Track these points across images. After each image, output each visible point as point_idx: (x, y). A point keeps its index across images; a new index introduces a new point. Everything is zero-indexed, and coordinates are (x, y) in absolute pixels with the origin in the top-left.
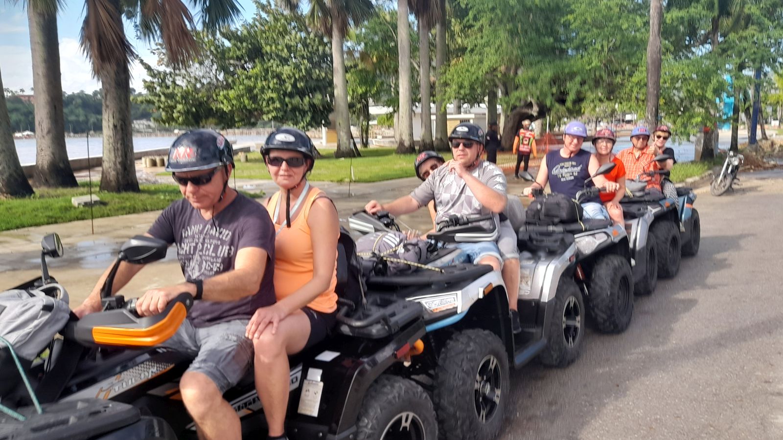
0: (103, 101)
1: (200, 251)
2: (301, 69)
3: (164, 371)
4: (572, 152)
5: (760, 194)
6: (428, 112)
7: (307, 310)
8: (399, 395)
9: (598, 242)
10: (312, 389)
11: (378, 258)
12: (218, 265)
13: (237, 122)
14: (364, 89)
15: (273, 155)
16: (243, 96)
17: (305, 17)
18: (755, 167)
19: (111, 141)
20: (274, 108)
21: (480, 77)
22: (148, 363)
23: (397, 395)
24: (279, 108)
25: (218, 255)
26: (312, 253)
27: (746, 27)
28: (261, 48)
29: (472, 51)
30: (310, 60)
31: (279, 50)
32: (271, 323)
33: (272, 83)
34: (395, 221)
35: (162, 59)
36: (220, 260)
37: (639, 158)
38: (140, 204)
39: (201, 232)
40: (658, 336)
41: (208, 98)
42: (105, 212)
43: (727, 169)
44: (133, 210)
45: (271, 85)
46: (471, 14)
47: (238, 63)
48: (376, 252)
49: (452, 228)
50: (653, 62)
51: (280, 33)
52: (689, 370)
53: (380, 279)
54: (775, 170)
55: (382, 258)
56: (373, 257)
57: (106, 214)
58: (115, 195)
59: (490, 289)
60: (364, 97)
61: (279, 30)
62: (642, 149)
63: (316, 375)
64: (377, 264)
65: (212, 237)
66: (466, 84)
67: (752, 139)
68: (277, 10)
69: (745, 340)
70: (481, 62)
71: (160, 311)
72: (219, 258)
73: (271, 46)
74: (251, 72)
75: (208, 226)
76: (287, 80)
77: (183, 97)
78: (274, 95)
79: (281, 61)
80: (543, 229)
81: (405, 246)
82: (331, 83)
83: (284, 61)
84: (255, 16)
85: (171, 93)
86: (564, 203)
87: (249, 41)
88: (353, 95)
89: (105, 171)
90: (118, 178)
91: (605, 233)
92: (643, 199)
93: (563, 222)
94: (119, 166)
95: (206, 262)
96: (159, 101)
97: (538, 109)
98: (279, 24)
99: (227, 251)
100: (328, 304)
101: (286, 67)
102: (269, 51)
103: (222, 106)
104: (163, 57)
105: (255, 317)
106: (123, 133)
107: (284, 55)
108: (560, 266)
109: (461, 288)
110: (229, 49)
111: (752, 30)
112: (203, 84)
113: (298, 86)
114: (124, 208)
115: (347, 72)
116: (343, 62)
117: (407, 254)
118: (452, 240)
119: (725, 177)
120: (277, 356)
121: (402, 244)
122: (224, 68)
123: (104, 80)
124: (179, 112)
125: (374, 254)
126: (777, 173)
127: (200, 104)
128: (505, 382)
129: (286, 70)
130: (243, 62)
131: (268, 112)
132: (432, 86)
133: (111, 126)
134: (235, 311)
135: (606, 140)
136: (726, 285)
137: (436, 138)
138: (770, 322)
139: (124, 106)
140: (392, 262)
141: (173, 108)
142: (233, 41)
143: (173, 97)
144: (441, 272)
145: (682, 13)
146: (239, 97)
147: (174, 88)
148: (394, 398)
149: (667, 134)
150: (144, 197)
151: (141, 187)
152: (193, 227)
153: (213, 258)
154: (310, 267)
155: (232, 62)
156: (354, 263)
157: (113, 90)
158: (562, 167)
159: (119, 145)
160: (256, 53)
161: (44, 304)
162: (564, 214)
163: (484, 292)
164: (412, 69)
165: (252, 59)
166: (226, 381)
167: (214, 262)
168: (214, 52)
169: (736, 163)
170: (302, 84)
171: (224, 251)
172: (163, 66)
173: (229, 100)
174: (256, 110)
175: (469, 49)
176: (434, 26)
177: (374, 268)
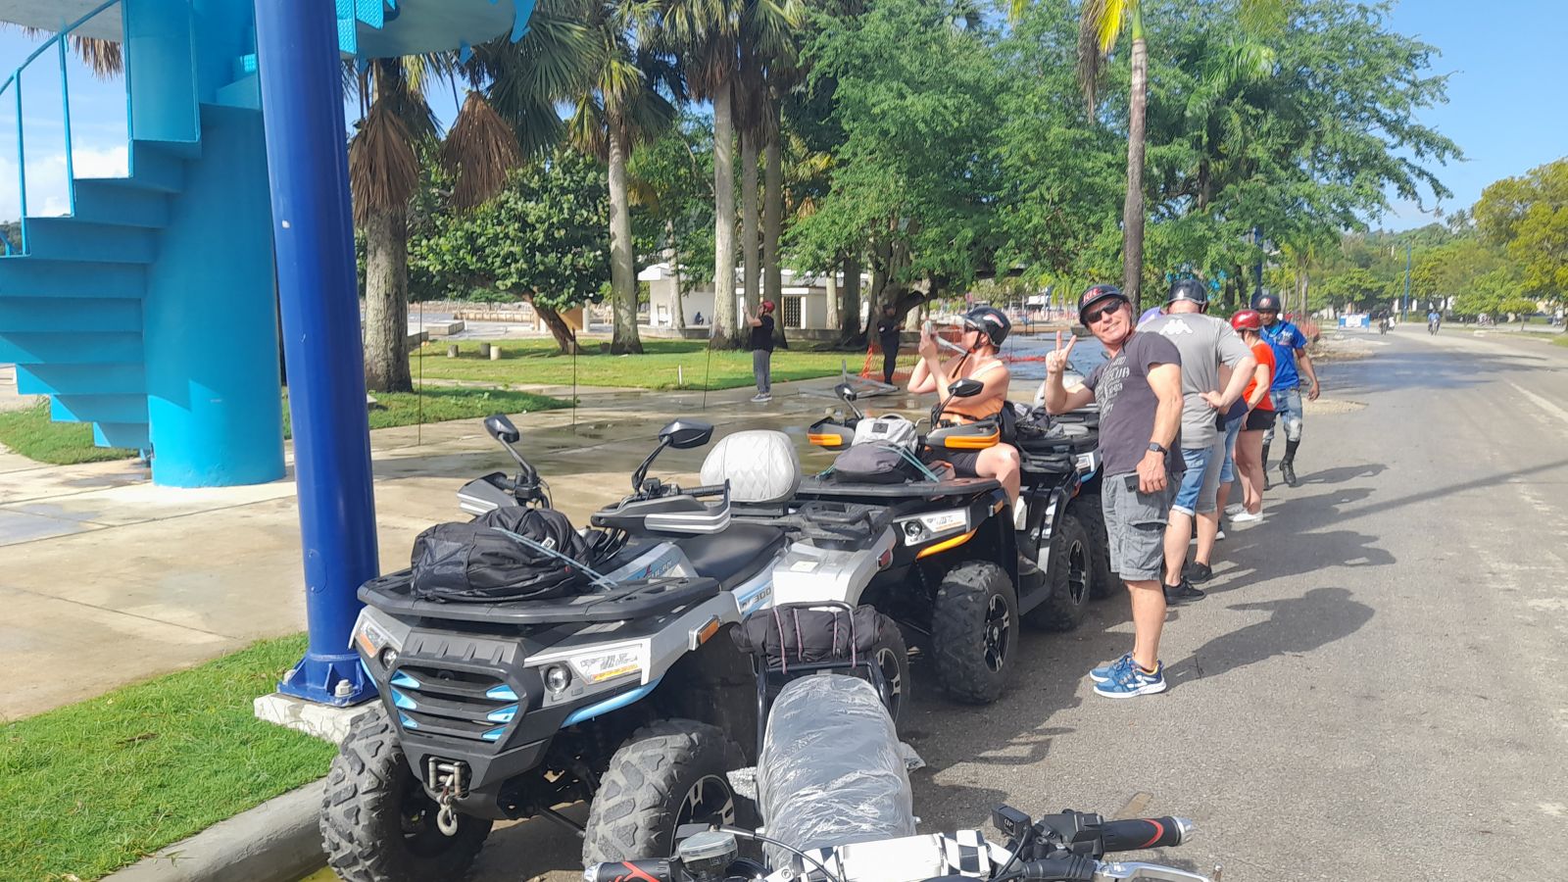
82: (606, 232)
101: (532, 205)
113: (556, 235)
129: (536, 209)
145: (1163, 150)
176: (763, 149)
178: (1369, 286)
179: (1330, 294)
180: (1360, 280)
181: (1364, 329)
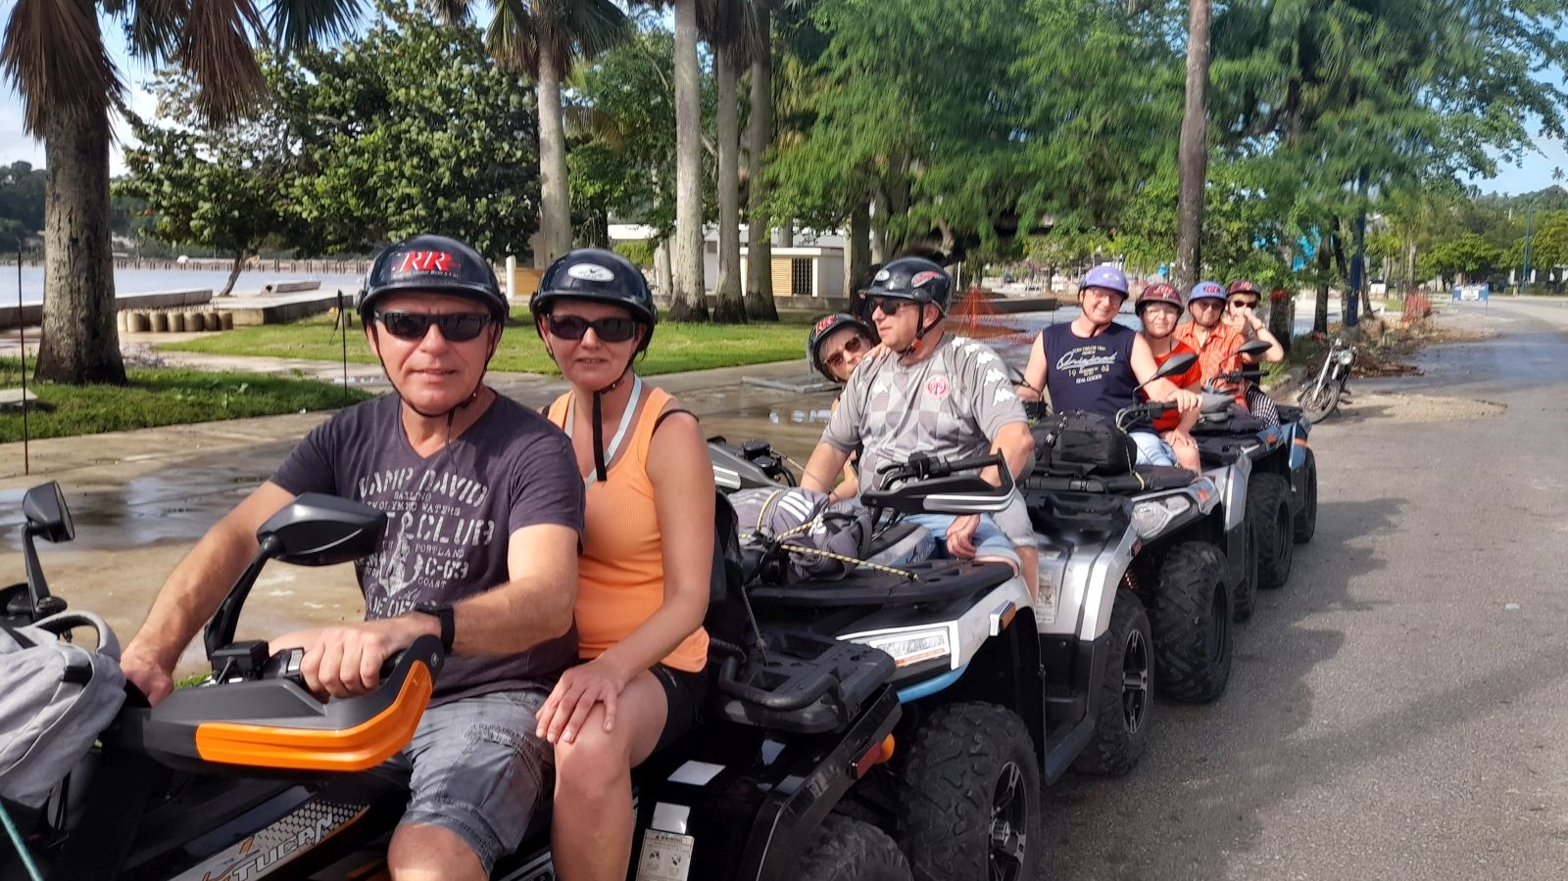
0: (48, 185)
1: (407, 531)
2: (473, 139)
3: (349, 822)
4: (1098, 326)
5: (1390, 421)
6: (733, 240)
7: (659, 670)
8: (857, 859)
9: (1171, 515)
10: (666, 853)
11: (768, 546)
12: (457, 565)
13: (330, 243)
14: (598, 187)
15: (559, 313)
16: (343, 190)
17: (481, 32)
18: (1366, 369)
19: (64, 272)
20: (412, 216)
21: (844, 176)
22: (313, 806)
23: (852, 861)
24: (424, 218)
25: (457, 541)
26: (659, 540)
27: (1352, 101)
28: (386, 92)
29: (829, 119)
30: (491, 121)
31: (424, 98)
32: (599, 702)
33: (409, 164)
34: (784, 463)
35: (167, 105)
36: (460, 554)
37: (1205, 345)
38: (129, 410)
39: (411, 486)
40: (1290, 710)
41: (268, 193)
42: (51, 424)
43: (1330, 371)
44: (114, 424)
45: (407, 171)
46: (834, 47)
47: (334, 121)
48: (765, 531)
49: (914, 482)
50: (1192, 160)
51: (425, 63)
52: (1374, 784)
53: (775, 592)
54: (1404, 376)
55: (779, 544)
56: (757, 542)
57: (51, 432)
58: (73, 390)
59: (1011, 615)
60: (599, 202)
61: (423, 57)
62: (1210, 327)
63: (675, 818)
64: (768, 558)
65: (440, 499)
66: (817, 186)
67: (1350, 317)
68: (420, 16)
69: (1464, 719)
70: (847, 141)
71: (366, 683)
72: (458, 547)
73: (408, 88)
74: (364, 140)
75: (430, 473)
76: (441, 161)
77: (212, 187)
78: (414, 191)
79: (427, 121)
80: (1063, 484)
81: (827, 520)
82: (534, 172)
83: (436, 122)
84: (373, 26)
85: (185, 177)
86: (1102, 432)
87: (359, 76)
88: (575, 198)
89: (48, 337)
90: (77, 353)
91: (1186, 495)
92: (1225, 427)
93: (1100, 472)
94: (81, 327)
95: (425, 557)
96: (158, 192)
97: (952, 243)
98: (424, 44)
99: (477, 532)
100: (693, 656)
101: (438, 135)
102: (402, 99)
103: (298, 208)
104: (170, 100)
105: (558, 690)
106: (90, 256)
107: (435, 109)
108: (1116, 565)
109: (954, 615)
110: (315, 91)
111: (1363, 108)
112: (256, 162)
113: (466, 173)
114: (93, 418)
115: (568, 150)
116: (560, 129)
117: (834, 539)
118: (919, 509)
119: (1326, 387)
120: (612, 783)
121: (819, 517)
122: (304, 132)
123: (52, 140)
124: (202, 217)
125: (758, 534)
126: (1410, 382)
127: (249, 203)
128: (1033, 818)
129: (440, 140)
130: (344, 118)
131: (401, 225)
132: (743, 188)
133: (65, 240)
134: (495, 672)
135: (1165, 306)
136: (1388, 602)
137: (748, 293)
138: (1498, 680)
139: (94, 196)
140: (801, 555)
141: (189, 209)
142: (324, 75)
143: (189, 186)
144: (911, 577)
145: (1238, 66)
146: (336, 192)
147: (193, 167)
148: (848, 867)
149: (1253, 298)
150: (138, 395)
151: (129, 374)
152: (389, 474)
153: (445, 547)
154: (656, 570)
155: (320, 117)
156: (734, 558)
157: (71, 162)
158: (1077, 357)
159: (82, 282)
160: (373, 102)
161: (67, 664)
162: (1104, 456)
163: (1001, 622)
164: (703, 155)
165: (365, 115)
166: (496, 846)
167: (447, 559)
168: (283, 94)
169: (1347, 361)
170: (474, 171)
171: (471, 530)
172: (170, 118)
173: (315, 197)
174: (372, 219)
175: (822, 115)
176: (747, 67)
177: (760, 569)
178: (1483, 254)
179: (1439, 262)
180: (1473, 247)
181: (1482, 303)
